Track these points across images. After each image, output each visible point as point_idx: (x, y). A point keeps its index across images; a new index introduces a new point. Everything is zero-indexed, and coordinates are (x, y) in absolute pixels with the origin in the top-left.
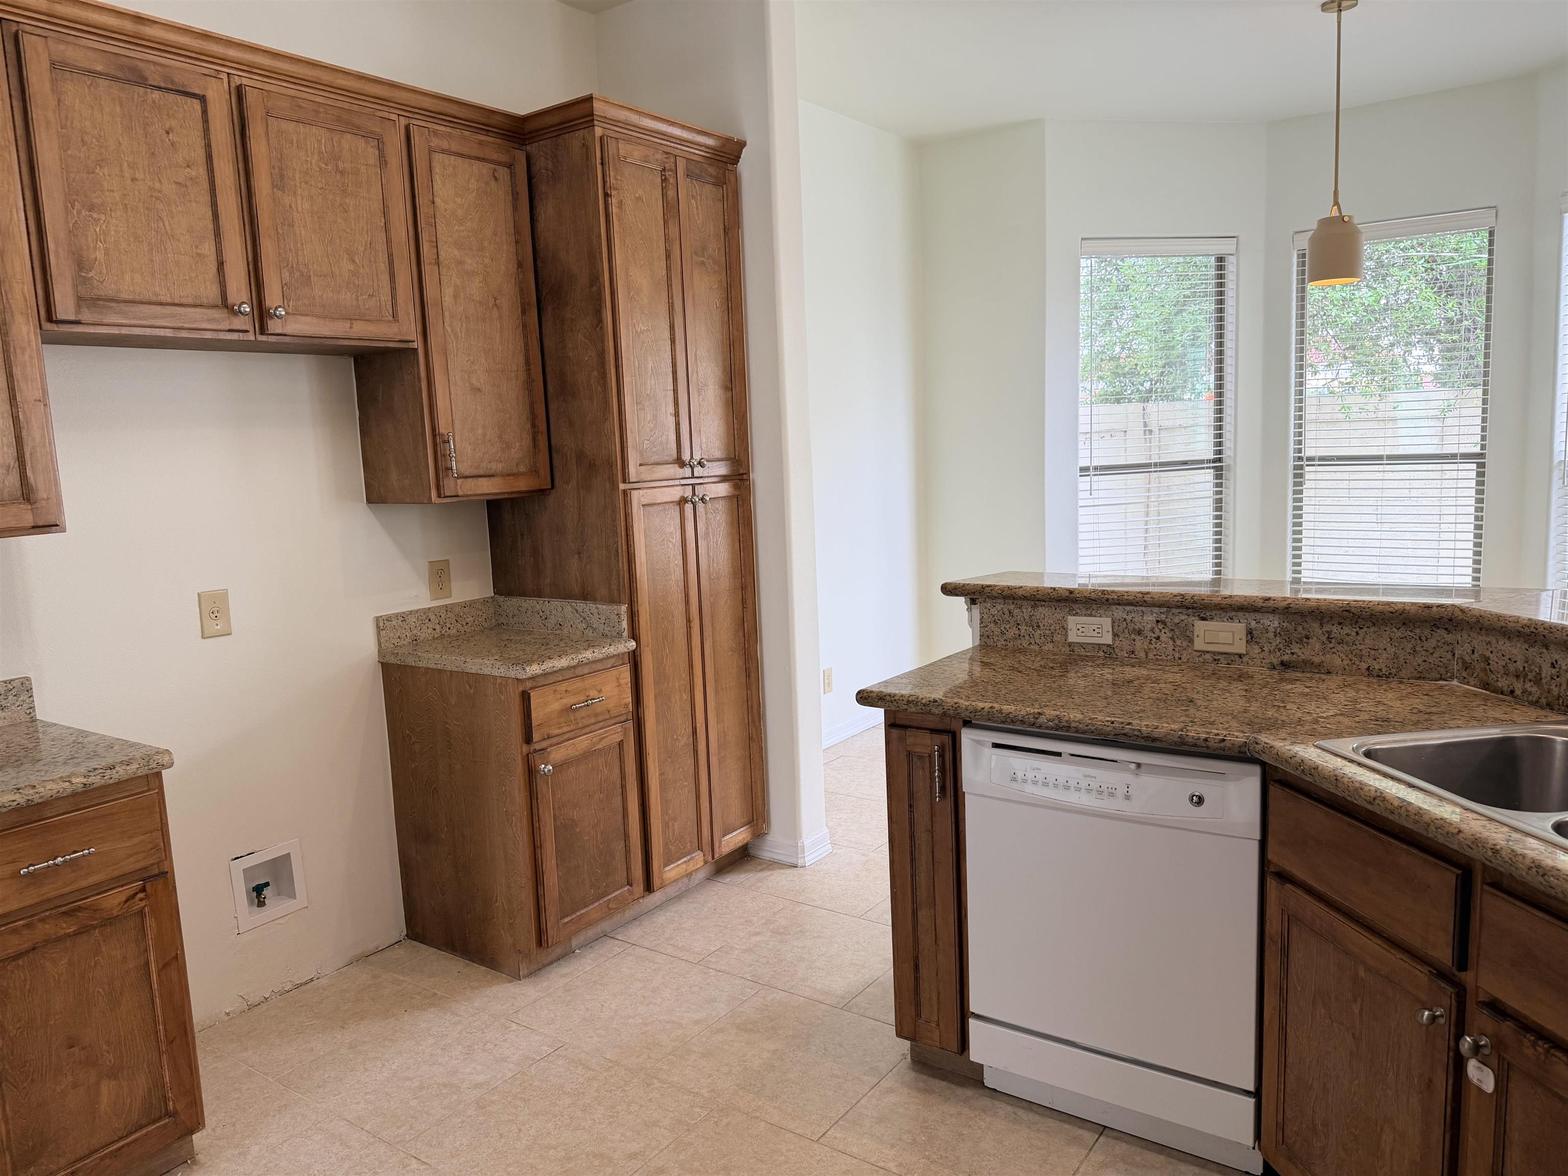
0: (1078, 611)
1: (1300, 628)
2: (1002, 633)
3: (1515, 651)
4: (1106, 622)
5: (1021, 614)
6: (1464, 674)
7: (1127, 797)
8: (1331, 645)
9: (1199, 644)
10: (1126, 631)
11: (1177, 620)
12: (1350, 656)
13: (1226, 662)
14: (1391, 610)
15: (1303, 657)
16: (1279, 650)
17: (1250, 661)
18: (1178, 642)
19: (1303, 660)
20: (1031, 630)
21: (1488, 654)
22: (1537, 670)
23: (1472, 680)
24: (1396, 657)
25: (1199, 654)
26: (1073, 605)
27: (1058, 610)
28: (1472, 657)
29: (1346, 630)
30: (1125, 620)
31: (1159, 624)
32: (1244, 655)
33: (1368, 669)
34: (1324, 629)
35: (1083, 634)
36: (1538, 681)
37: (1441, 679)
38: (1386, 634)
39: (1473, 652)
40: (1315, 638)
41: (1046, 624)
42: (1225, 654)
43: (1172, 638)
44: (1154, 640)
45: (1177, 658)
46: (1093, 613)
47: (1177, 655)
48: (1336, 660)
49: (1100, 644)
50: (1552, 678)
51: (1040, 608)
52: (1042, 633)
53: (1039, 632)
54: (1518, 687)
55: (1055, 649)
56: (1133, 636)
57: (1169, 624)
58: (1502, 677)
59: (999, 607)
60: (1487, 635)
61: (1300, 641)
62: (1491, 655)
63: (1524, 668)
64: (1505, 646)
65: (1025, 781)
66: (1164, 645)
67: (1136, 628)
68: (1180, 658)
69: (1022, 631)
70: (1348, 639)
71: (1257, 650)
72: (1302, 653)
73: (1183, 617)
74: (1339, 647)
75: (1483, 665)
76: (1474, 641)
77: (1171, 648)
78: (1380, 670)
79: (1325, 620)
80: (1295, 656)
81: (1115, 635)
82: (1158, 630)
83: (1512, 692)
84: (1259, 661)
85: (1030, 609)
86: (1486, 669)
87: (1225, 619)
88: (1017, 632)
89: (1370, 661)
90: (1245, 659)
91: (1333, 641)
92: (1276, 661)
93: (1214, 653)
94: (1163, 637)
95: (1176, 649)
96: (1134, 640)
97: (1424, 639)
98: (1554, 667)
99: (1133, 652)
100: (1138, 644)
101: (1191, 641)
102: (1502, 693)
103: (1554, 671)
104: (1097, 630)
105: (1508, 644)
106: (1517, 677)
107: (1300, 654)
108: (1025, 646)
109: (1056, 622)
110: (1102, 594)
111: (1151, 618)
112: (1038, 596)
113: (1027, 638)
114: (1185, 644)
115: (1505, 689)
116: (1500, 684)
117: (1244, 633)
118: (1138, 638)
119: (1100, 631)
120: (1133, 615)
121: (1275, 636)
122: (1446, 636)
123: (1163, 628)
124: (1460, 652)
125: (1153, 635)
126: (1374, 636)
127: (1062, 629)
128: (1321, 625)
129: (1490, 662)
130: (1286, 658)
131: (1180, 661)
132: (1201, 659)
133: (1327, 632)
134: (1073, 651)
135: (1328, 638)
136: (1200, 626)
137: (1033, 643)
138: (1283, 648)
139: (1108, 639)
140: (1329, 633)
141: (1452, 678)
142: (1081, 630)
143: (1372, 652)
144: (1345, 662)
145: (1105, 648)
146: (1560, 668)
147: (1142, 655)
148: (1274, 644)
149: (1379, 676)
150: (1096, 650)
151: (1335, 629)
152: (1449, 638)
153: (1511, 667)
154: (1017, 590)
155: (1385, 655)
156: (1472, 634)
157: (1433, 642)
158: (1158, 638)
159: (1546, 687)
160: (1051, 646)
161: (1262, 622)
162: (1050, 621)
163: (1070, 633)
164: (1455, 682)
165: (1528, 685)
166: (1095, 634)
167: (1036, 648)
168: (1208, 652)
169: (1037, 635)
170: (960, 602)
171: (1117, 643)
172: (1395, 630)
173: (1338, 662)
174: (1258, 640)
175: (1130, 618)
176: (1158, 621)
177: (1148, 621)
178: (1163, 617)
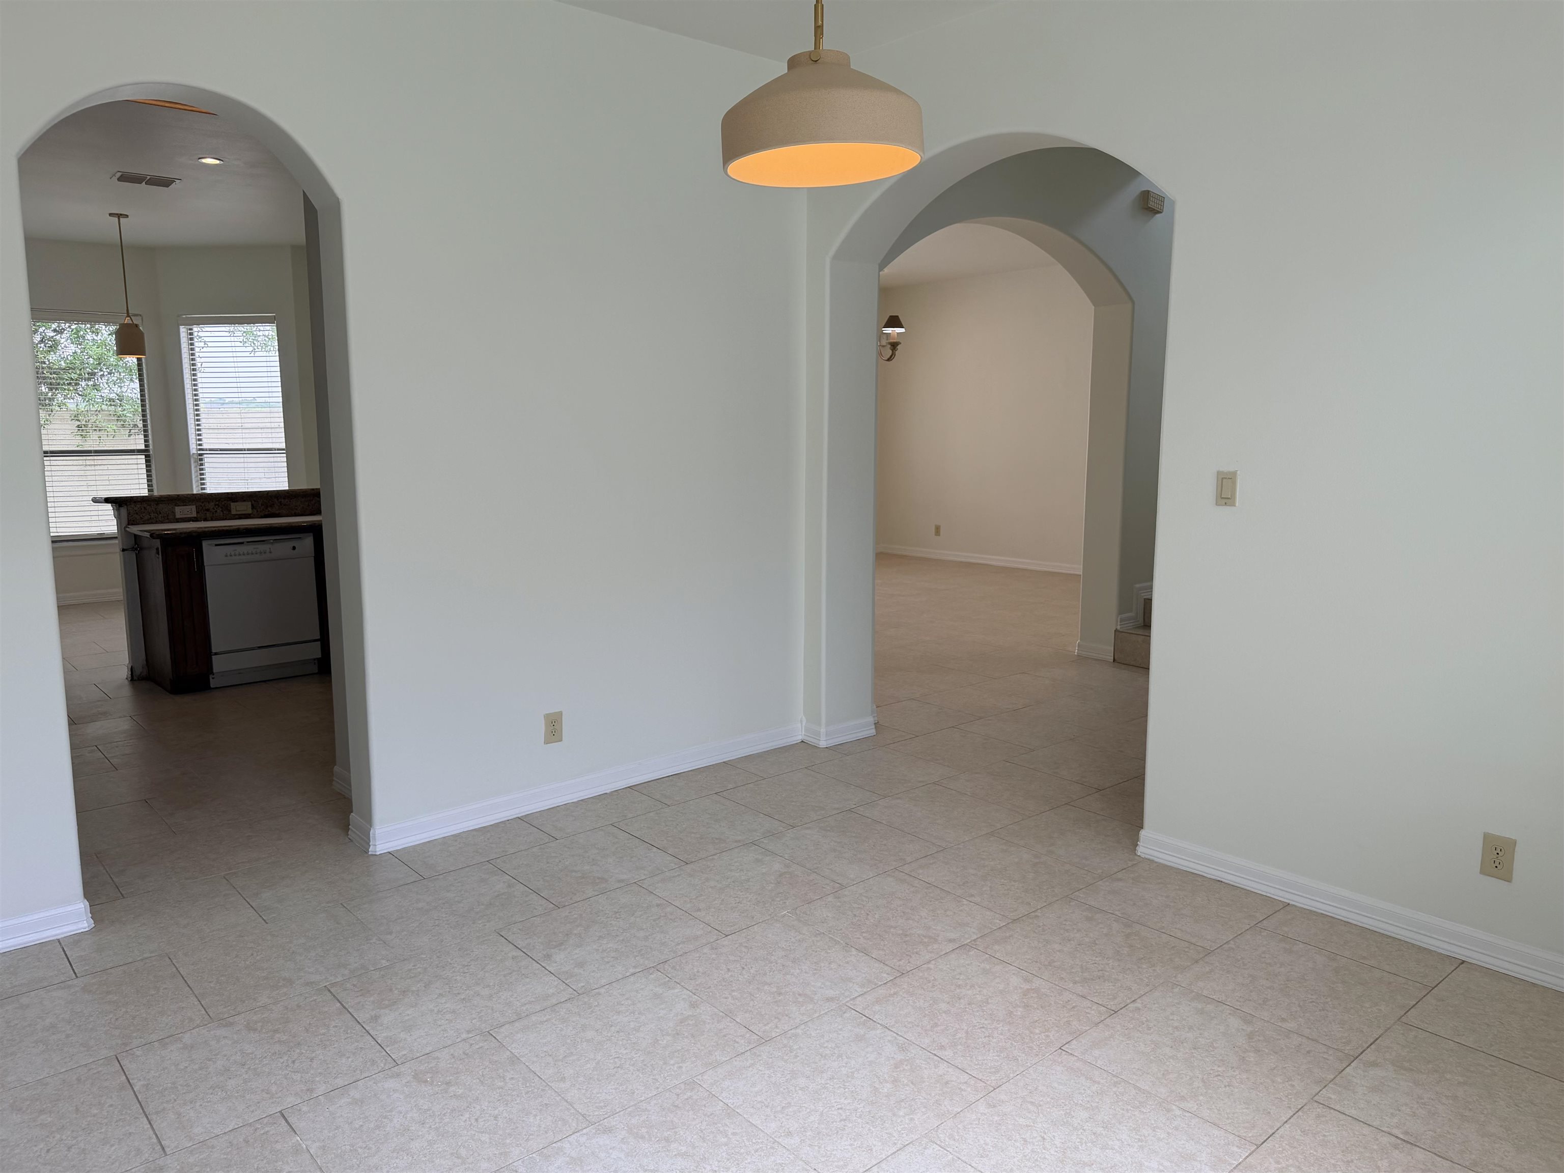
0: (180, 504)
1: (272, 501)
2: (141, 518)
4: (194, 508)
7: (270, 552)
8: (282, 507)
9: (234, 512)
10: (202, 510)
11: (223, 503)
12: (289, 509)
13: (244, 518)
17: (253, 516)
18: (225, 512)
19: (271, 513)
20: (156, 515)
25: (233, 516)
26: (177, 502)
27: (169, 505)
29: (287, 500)
30: (201, 506)
32: (250, 513)
33: (295, 513)
35: (183, 514)
40: (276, 504)
42: (243, 514)
43: (222, 511)
44: (214, 512)
46: (187, 504)
47: (224, 517)
49: (191, 517)
51: (160, 505)
52: (162, 516)
56: (205, 512)
57: (220, 505)
59: (138, 506)
61: (271, 506)
65: (231, 556)
66: (219, 514)
67: (207, 508)
69: (152, 516)
71: (256, 511)
73: (225, 502)
74: (285, 507)
77: (222, 515)
78: (298, 513)
79: (279, 498)
80: (268, 512)
81: (197, 513)
82: (216, 509)
84: (257, 515)
85: (154, 505)
87: (243, 501)
88: (149, 517)
89: (295, 510)
90: (251, 515)
92: (263, 515)
93: (239, 515)
94: (218, 511)
95: (224, 515)
97: (310, 501)
100: (208, 515)
101: (230, 511)
104: (190, 511)
107: (271, 511)
109: (169, 510)
111: (213, 504)
112: (162, 499)
113: (156, 519)
114: (227, 513)
117: (251, 505)
118: (207, 513)
120: (205, 503)
121: (262, 505)
123: (218, 507)
125: (214, 510)
126: (295, 501)
127: (172, 513)
130: (266, 513)
135: (281, 504)
136: (233, 505)
138: (265, 511)
139: (195, 515)
140: (281, 502)
142: (182, 512)
143: (296, 507)
144: (287, 512)
145: (193, 519)
148: (262, 509)
149: (298, 515)
151: (283, 501)
158: (216, 512)
161: (257, 501)
162: (165, 510)
163: (176, 514)
166: (189, 513)
168: (237, 514)
169: (159, 517)
170: (109, 506)
171: (198, 516)
174: (256, 508)
175: (203, 505)
176: (215, 505)
177: (211, 505)
178: (217, 503)
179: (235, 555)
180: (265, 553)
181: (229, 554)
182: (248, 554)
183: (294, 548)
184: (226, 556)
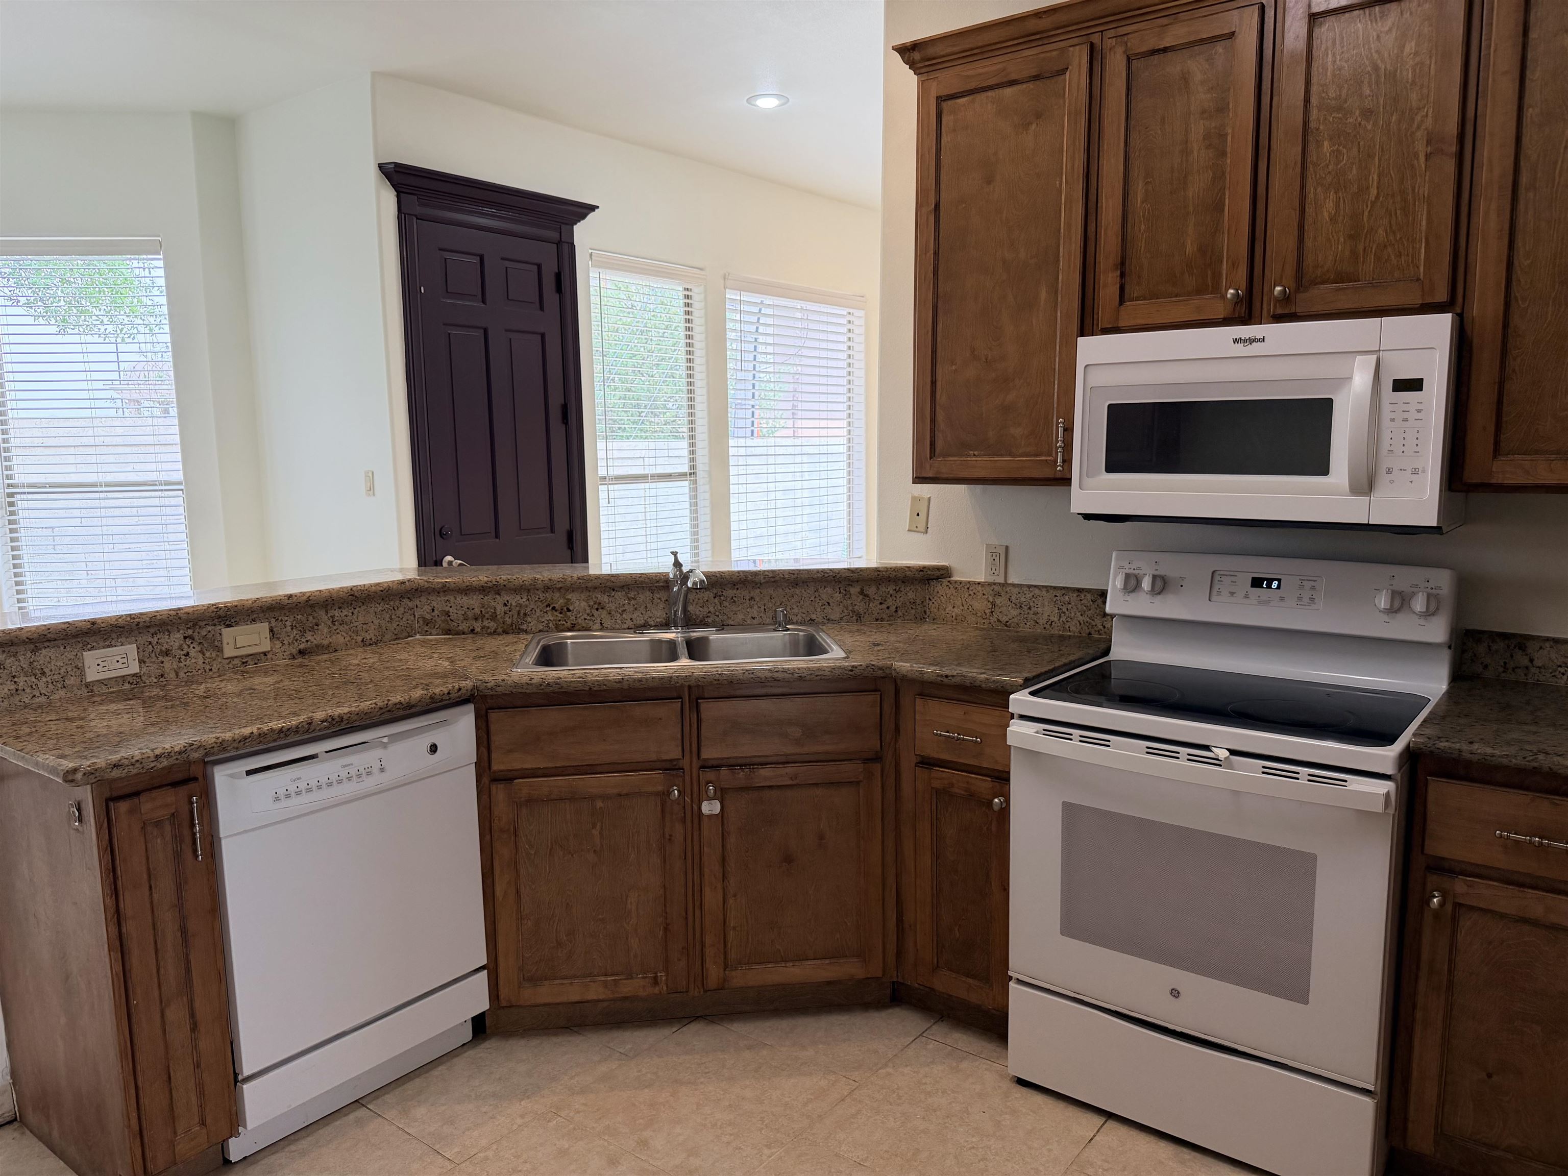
0: (95, 644)
1: (311, 618)
3: (472, 602)
4: (131, 650)
5: (17, 663)
6: (426, 628)
8: (335, 628)
9: (229, 652)
10: (153, 655)
11: (204, 633)
12: (350, 633)
13: (253, 663)
14: (382, 589)
15: (315, 642)
16: (296, 640)
17: (274, 657)
18: (208, 654)
19: (316, 645)
20: (34, 680)
21: (447, 609)
22: (493, 611)
23: (434, 631)
24: (380, 626)
25: (227, 661)
26: (87, 639)
27: (68, 648)
28: (433, 614)
29: (345, 612)
30: (150, 643)
31: (187, 640)
32: (269, 652)
33: (363, 641)
34: (329, 615)
35: (106, 669)
36: (494, 617)
37: (409, 636)
38: (372, 611)
39: (433, 610)
40: (323, 624)
41: (53, 668)
42: (251, 655)
43: (202, 652)
44: (184, 657)
45: (207, 670)
46: (113, 642)
47: (208, 667)
48: (339, 639)
49: (124, 676)
50: (505, 613)
51: (44, 652)
52: (49, 679)
53: (44, 679)
54: (478, 626)
55: (69, 694)
56: (161, 658)
57: (196, 638)
58: (462, 622)
60: (445, 596)
61: (312, 629)
62: (451, 610)
63: (481, 611)
64: (465, 601)
66: (193, 661)
67: (164, 649)
68: (211, 670)
69: (21, 684)
70: (346, 619)
71: (278, 644)
72: (314, 639)
73: (210, 628)
74: (341, 628)
75: (443, 617)
76: (433, 602)
77: (201, 661)
78: (371, 639)
79: (329, 607)
80: (309, 643)
81: (142, 662)
82: (186, 647)
83: (473, 630)
84: (281, 655)
85: (29, 654)
86: (447, 621)
87: (249, 622)
88: (13, 687)
89: (363, 634)
90: (269, 656)
91: (336, 623)
92: (294, 651)
93: (242, 657)
94: (193, 653)
95: (206, 662)
96: (162, 662)
97: (396, 608)
98: (506, 606)
99: (162, 676)
100: (167, 665)
101: (220, 650)
102: (464, 634)
103: (506, 608)
104: (121, 661)
105: (465, 598)
106: (476, 619)
107: (313, 640)
108: (27, 701)
109: (67, 662)
110: (131, 618)
111: (178, 635)
112: (49, 635)
113: (28, 690)
114: (214, 655)
115: (466, 630)
116: (460, 628)
117: (268, 631)
118: (166, 659)
119: (125, 660)
120: (159, 636)
121: (292, 629)
122: (409, 603)
123: (192, 643)
124: (420, 613)
125: (182, 652)
126: (364, 613)
127: (75, 670)
128: (327, 612)
129: (451, 614)
130: (302, 646)
131: (211, 673)
132: (231, 666)
133: (331, 617)
134: (92, 691)
135: (333, 621)
136: (228, 634)
137: (38, 694)
138: (299, 638)
139: (134, 668)
140: (333, 617)
141: (415, 634)
142: (102, 664)
143: (365, 626)
144: (347, 639)
145: (130, 679)
146: (511, 605)
147: (173, 675)
148: (292, 637)
149: (370, 644)
150: (121, 683)
151: (337, 613)
152: (410, 604)
153: (470, 614)
154: (18, 633)
155: (373, 627)
156: (430, 598)
157: (402, 610)
158: (187, 654)
159: (501, 620)
160: (62, 693)
161: (280, 618)
162: (58, 664)
163: (87, 671)
164: (418, 636)
165: (486, 623)
166: (119, 665)
167: (43, 699)
168: (236, 657)
169: (41, 684)
171: (144, 670)
172: (377, 605)
173: (341, 640)
174: (278, 636)
175: (155, 640)
176: (185, 638)
177: (175, 640)
178: (190, 632)
179: (298, 793)
180: (369, 774)
181: (281, 792)
182: (330, 785)
183: (434, 749)
184: (277, 799)
